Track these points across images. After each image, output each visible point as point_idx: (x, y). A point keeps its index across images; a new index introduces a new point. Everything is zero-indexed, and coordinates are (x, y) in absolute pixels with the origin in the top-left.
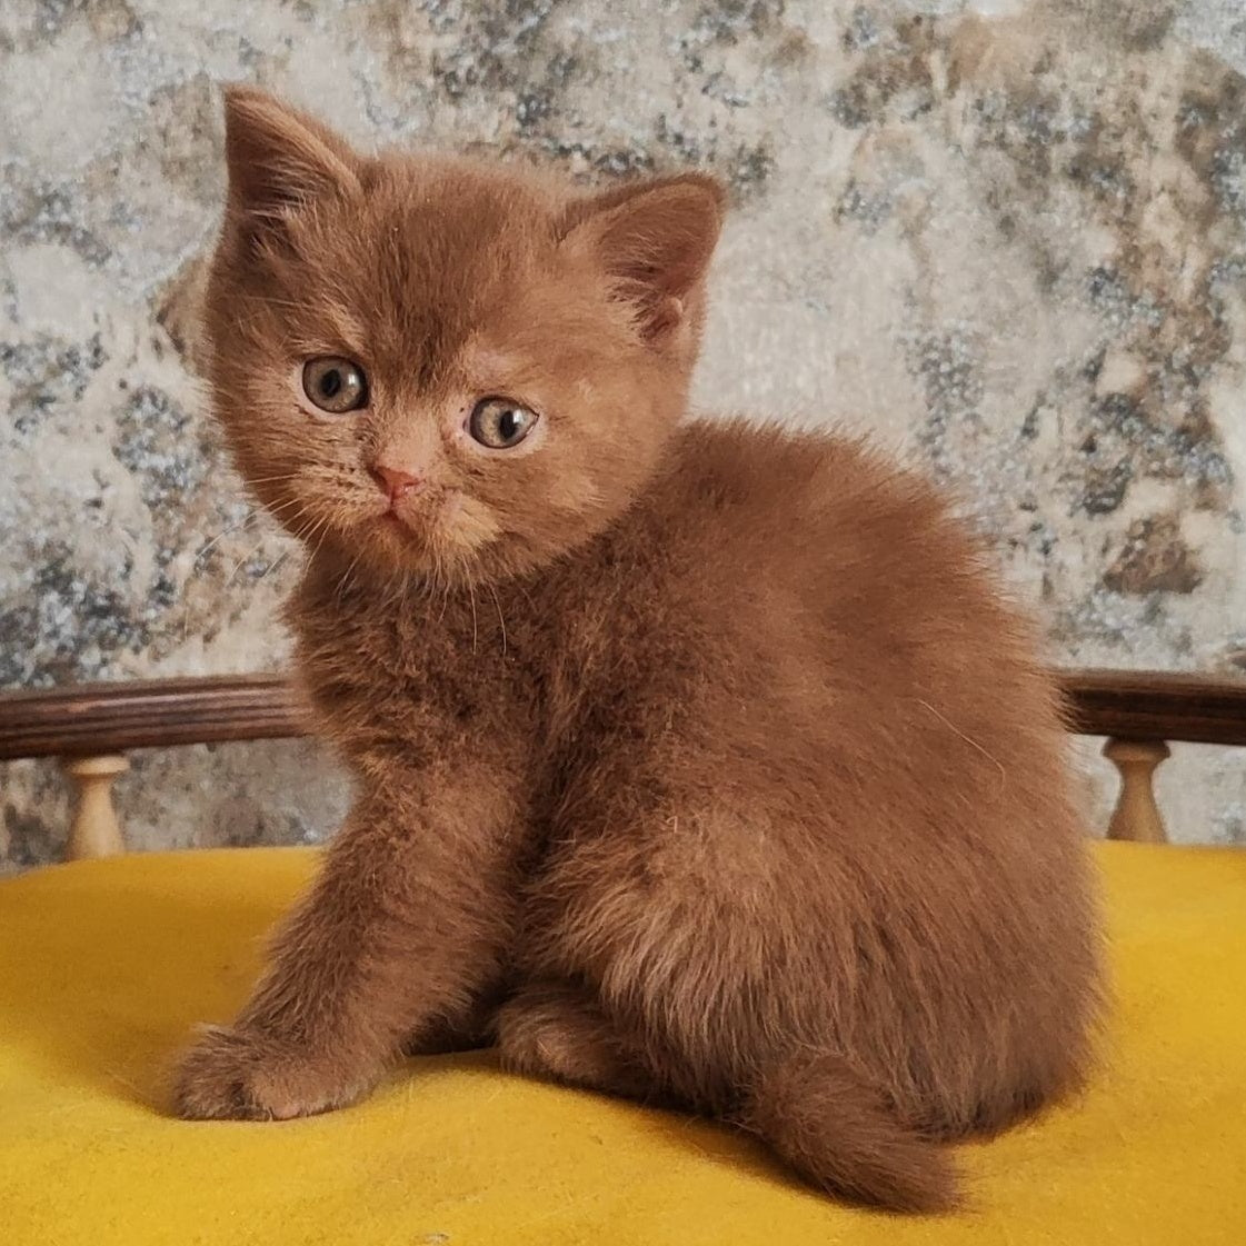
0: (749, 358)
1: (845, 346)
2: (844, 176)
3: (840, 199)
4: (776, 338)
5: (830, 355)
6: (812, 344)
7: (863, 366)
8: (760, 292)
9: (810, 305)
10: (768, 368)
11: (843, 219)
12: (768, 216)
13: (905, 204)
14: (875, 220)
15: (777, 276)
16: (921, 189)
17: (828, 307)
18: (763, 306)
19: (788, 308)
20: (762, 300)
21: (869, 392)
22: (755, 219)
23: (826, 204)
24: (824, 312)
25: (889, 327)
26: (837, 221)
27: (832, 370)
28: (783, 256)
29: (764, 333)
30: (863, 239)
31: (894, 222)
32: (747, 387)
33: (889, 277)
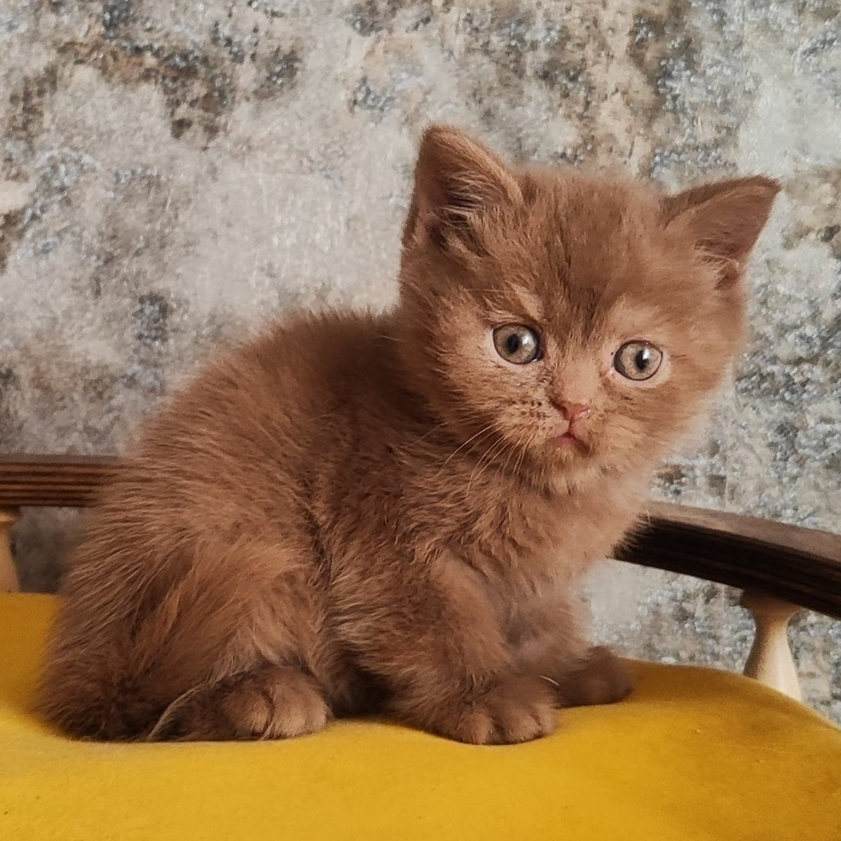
0: (278, 218)
1: (354, 210)
2: (358, 74)
3: (355, 93)
4: (300, 203)
5: (342, 219)
6: (329, 208)
7: (368, 227)
8: (288, 166)
9: (328, 177)
10: (292, 226)
11: (357, 109)
12: (297, 106)
13: (406, 98)
14: (382, 109)
15: (303, 154)
16: (420, 86)
17: (341, 179)
18: (290, 177)
19: (309, 178)
20: (289, 172)
21: (372, 248)
22: (287, 107)
23: (343, 96)
24: (339, 184)
25: (391, 196)
26: (352, 110)
27: (343, 229)
28: (307, 138)
29: (291, 197)
30: (372, 125)
31: (397, 112)
32: (276, 241)
33: (390, 155)
